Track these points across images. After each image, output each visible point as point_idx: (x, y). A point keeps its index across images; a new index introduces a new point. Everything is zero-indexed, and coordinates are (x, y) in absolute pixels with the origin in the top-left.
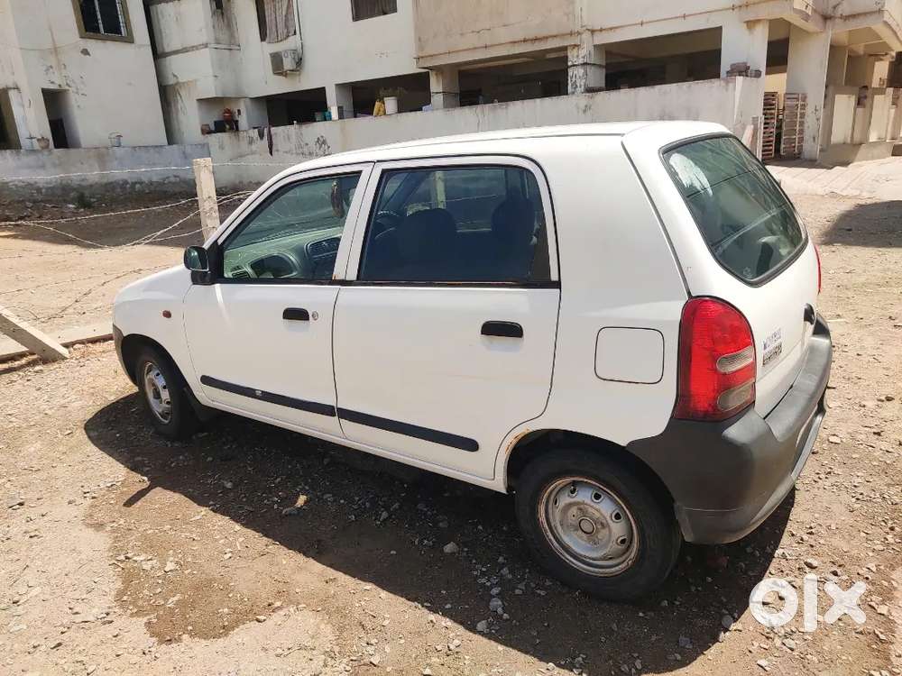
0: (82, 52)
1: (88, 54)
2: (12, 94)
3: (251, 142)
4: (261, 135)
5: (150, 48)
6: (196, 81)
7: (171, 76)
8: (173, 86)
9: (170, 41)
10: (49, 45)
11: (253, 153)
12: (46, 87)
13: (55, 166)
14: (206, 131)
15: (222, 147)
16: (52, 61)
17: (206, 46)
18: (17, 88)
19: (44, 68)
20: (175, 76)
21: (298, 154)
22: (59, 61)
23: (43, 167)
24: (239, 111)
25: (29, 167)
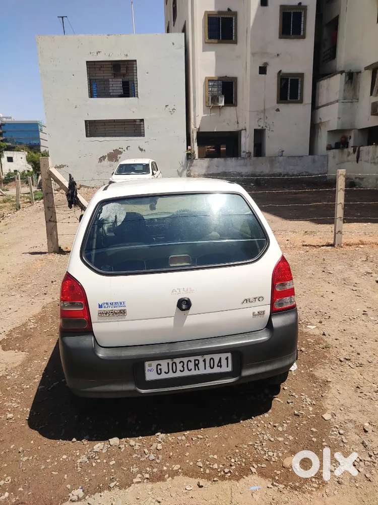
0: (276, 110)
1: (279, 111)
2: (243, 132)
3: (349, 154)
4: (354, 151)
5: (310, 105)
6: (329, 121)
7: (319, 119)
8: (318, 124)
9: (322, 100)
10: (262, 108)
11: (348, 161)
12: (256, 128)
13: (251, 165)
14: (329, 148)
15: (334, 157)
16: (262, 116)
17: (337, 101)
18: (245, 130)
19: (257, 119)
20: (320, 119)
21: (371, 163)
22: (264, 116)
23: (246, 165)
24: (350, 137)
25: (240, 166)
